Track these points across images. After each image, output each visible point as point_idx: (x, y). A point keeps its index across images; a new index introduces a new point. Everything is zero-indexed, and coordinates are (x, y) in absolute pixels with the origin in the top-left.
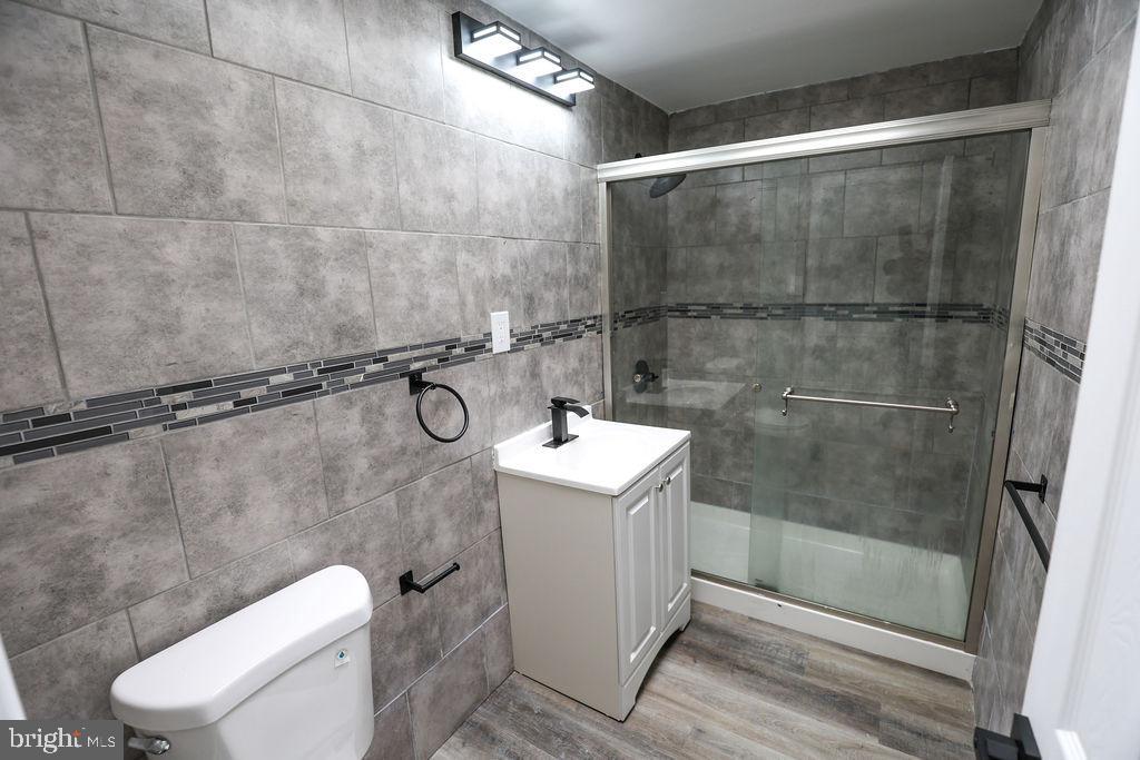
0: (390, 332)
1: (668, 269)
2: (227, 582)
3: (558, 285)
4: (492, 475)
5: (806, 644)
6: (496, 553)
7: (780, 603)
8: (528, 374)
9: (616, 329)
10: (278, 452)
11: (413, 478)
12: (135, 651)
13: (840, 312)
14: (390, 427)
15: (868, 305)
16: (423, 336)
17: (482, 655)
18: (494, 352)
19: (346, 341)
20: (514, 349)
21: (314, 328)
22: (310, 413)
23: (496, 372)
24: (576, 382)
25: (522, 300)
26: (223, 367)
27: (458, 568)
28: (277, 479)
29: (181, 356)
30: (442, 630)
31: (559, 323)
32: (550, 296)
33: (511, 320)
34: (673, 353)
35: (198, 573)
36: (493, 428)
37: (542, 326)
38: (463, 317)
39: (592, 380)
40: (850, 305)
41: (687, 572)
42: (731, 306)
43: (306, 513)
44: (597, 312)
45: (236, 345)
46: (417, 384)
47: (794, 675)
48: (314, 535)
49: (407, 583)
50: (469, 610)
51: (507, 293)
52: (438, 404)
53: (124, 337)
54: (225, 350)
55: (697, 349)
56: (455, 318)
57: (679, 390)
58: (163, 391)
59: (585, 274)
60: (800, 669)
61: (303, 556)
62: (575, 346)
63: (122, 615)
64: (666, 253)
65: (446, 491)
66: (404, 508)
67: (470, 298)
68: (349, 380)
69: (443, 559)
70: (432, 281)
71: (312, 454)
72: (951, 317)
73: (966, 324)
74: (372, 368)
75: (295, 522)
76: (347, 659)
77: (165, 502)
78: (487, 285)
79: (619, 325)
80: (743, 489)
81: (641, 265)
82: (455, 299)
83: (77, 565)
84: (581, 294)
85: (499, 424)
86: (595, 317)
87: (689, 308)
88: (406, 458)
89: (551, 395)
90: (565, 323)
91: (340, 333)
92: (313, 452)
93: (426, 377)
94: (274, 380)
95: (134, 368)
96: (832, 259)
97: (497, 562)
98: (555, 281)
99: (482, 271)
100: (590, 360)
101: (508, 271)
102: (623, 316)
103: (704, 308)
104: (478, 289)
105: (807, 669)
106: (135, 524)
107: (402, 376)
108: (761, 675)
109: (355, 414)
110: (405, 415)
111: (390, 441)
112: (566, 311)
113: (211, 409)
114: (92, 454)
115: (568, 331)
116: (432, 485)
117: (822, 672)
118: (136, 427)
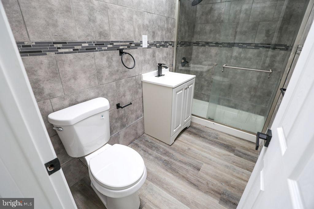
0: (114, 36)
1: (195, 31)
2: (73, 97)
3: (162, 30)
4: (141, 82)
5: (219, 133)
6: (141, 103)
7: (214, 123)
8: (152, 55)
9: (178, 46)
10: (85, 65)
11: (120, 79)
12: (52, 110)
13: (244, 46)
14: (114, 64)
15: (252, 44)
16: (123, 39)
17: (137, 128)
18: (143, 47)
19: (102, 37)
20: (149, 47)
21: (93, 31)
22: (93, 56)
23: (143, 53)
24: (165, 60)
25: (151, 33)
26: (70, 39)
27: (131, 104)
28: (85, 72)
29: (58, 34)
30: (127, 119)
31: (162, 42)
32: (159, 33)
33: (148, 39)
34: (193, 56)
35: (66, 94)
36: (142, 69)
37: (157, 42)
38: (135, 35)
39: (170, 61)
40: (247, 44)
41: (190, 114)
42: (212, 43)
43: (92, 83)
44: (173, 40)
45: (73, 33)
46: (121, 53)
47: (215, 139)
48: (95, 89)
49: (118, 106)
50: (134, 116)
51: (147, 30)
52: (127, 60)
53: (43, 26)
54: (70, 34)
55: (200, 55)
56: (132, 35)
57: (194, 67)
58: (54, 43)
59: (170, 28)
60: (217, 138)
61: (92, 94)
62: (165, 49)
63: (49, 101)
64: (195, 25)
65: (129, 84)
66: (118, 86)
67: (137, 30)
68: (103, 48)
69: (128, 102)
70: (126, 23)
71: (94, 68)
72: (277, 48)
73: (281, 51)
74: (109, 46)
75: (90, 85)
76: (103, 117)
77: (57, 74)
78: (141, 26)
79: (179, 45)
80: (208, 96)
81: (187, 28)
82: (132, 29)
83: (37, 86)
84: (168, 34)
85: (143, 68)
86: (172, 42)
87: (200, 43)
88: (118, 73)
89: (158, 63)
90: (163, 42)
91: (100, 34)
92: (94, 67)
93: (124, 51)
94: (83, 45)
95: (46, 35)
96: (244, 29)
97: (141, 105)
98: (161, 28)
99: (140, 22)
100: (170, 54)
101: (148, 23)
102: (180, 43)
103: (204, 43)
104: (139, 27)
105: (218, 138)
106: (50, 78)
107: (117, 50)
108: (207, 139)
109: (105, 58)
110: (118, 61)
111: (114, 68)
112: (164, 38)
113: (67, 50)
114: (38, 57)
115: (164, 45)
116: (125, 82)
117: (222, 139)
118: (48, 52)
